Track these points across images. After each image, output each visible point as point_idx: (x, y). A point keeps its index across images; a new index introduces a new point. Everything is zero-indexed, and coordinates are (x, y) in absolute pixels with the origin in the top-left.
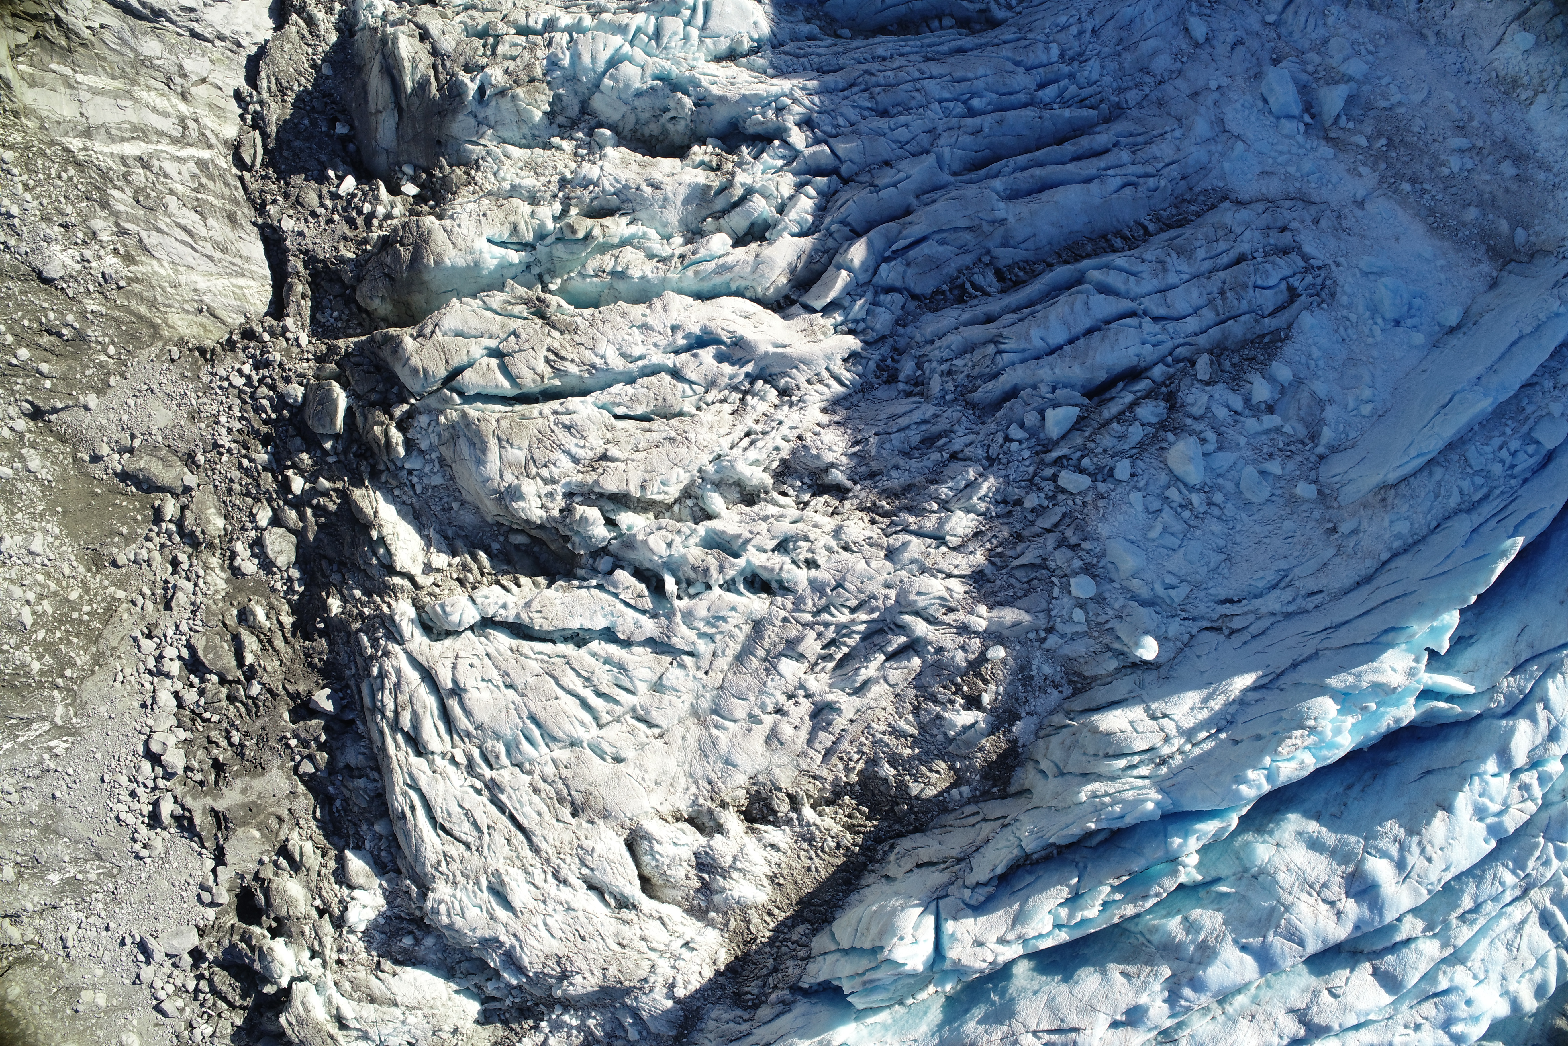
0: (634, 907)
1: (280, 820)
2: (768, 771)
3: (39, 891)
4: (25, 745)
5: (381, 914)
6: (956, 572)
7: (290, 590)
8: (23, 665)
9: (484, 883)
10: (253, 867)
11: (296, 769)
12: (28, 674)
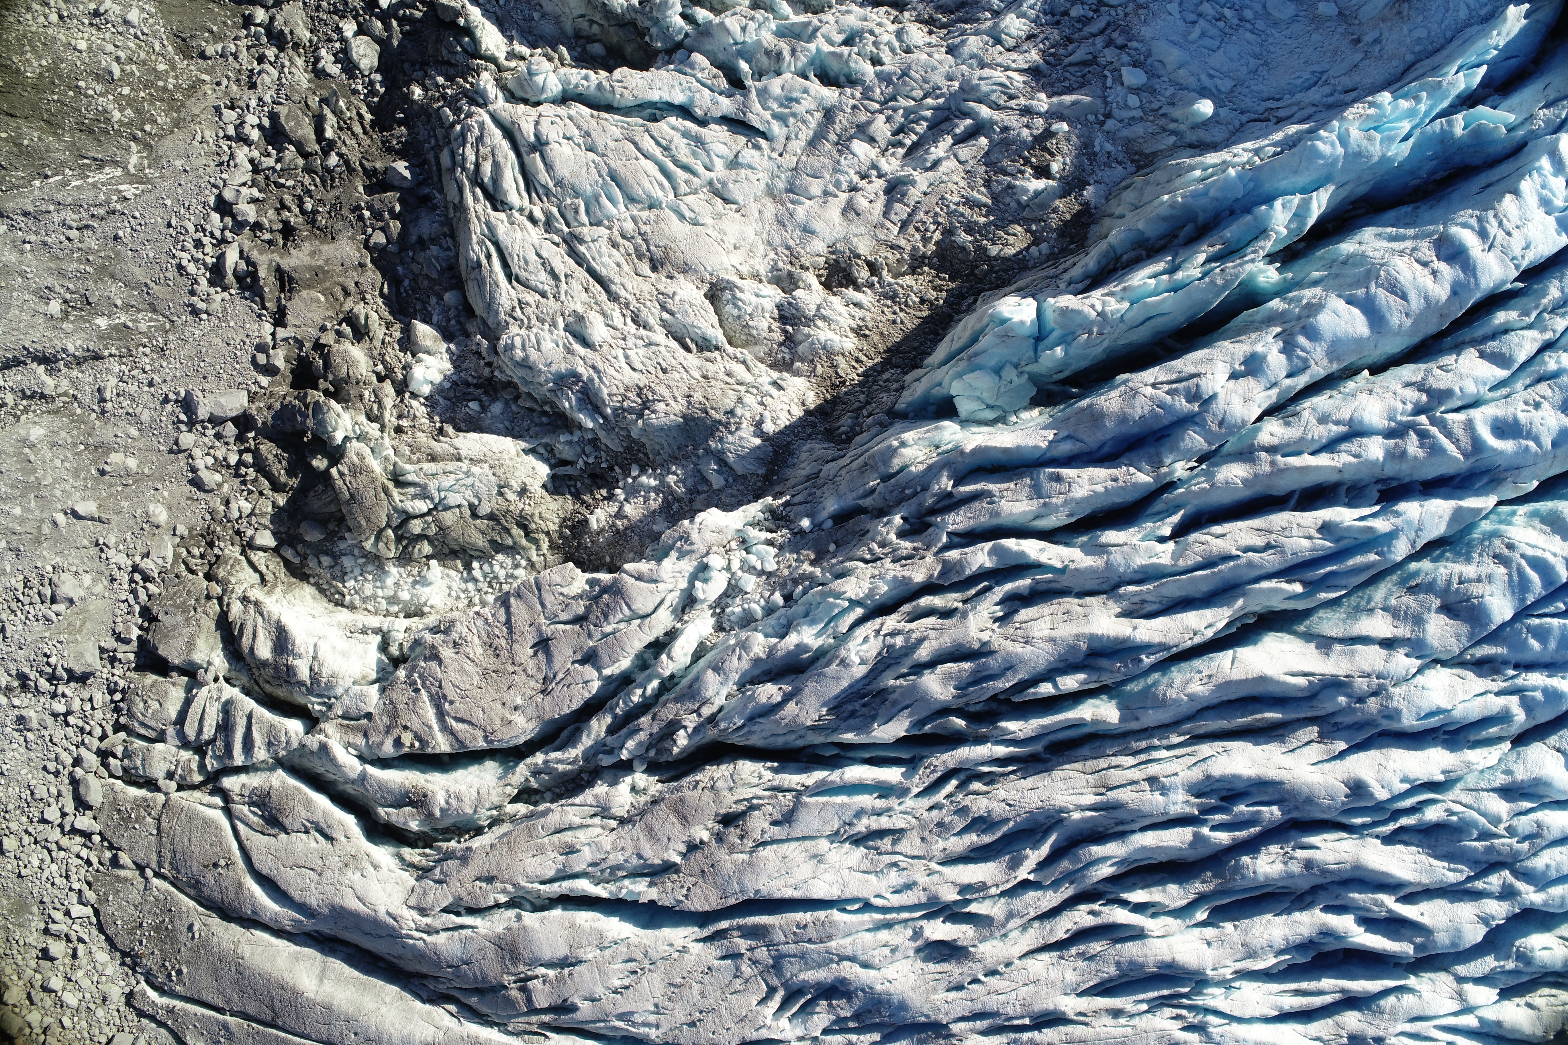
0: (717, 348)
1: (346, 292)
2: (846, 240)
3: (83, 335)
4: (94, 185)
5: (447, 378)
6: (1014, 65)
7: (372, 93)
8: (105, 111)
9: (561, 324)
10: (314, 333)
11: (367, 241)
12: (108, 120)
